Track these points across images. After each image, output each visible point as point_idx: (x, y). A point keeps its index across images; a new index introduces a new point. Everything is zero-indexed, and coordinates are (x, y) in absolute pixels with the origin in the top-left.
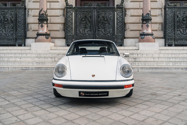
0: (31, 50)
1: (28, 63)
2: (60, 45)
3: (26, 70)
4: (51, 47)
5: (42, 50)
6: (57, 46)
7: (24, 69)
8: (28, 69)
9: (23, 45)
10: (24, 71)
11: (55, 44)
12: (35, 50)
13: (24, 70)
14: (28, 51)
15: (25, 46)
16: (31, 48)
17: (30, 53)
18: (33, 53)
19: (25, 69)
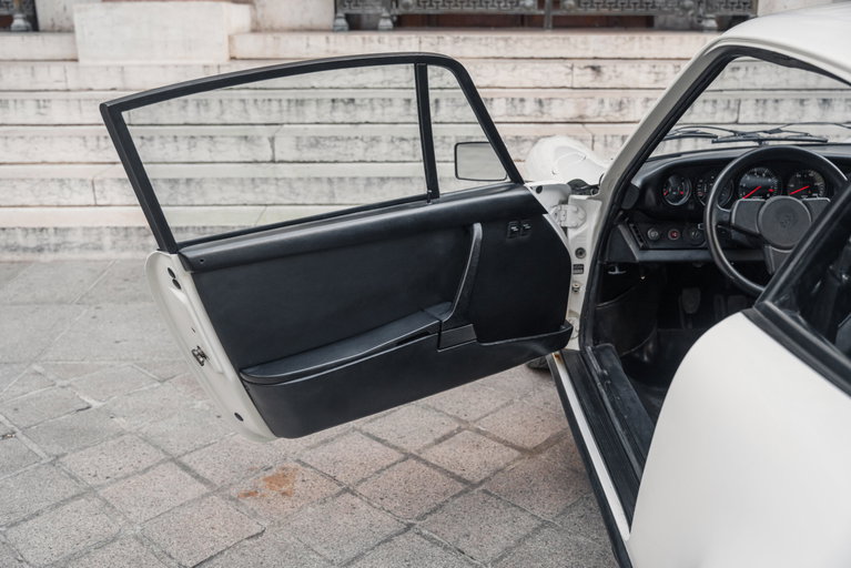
0: (82, 61)
1: (55, 187)
2: (298, 21)
3: (40, 250)
4: (230, 39)
5: (164, 66)
6: (272, 30)
7: (21, 240)
8: (53, 240)
9: (19, 22)
10: (29, 256)
11: (260, 11)
12: (107, 68)
13: (25, 249)
14: (56, 71)
15: (34, 26)
16: (74, 42)
17: (70, 86)
18: (95, 87)
19: (32, 241)
